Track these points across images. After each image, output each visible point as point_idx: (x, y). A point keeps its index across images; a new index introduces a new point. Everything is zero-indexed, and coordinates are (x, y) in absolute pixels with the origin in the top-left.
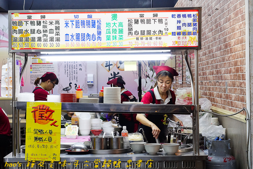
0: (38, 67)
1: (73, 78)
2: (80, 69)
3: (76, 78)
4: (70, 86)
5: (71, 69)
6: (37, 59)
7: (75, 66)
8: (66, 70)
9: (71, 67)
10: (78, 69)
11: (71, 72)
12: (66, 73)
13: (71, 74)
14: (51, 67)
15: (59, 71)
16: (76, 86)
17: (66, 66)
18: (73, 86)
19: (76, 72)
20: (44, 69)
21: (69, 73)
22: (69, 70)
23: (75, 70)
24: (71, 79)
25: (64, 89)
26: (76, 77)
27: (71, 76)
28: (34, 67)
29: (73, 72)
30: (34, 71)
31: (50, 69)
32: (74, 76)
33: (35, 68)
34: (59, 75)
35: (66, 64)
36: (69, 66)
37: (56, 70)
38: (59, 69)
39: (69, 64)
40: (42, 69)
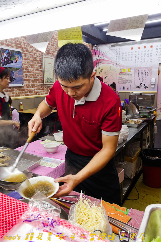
0: (123, 74)
1: (143, 80)
2: (148, 75)
3: (144, 81)
4: (141, 85)
5: (142, 75)
6: (123, 70)
7: (145, 73)
8: (139, 75)
9: (142, 74)
10: (146, 75)
11: (142, 77)
12: (139, 77)
14: (130, 74)
15: (135, 77)
16: (144, 85)
17: (139, 73)
18: (143, 85)
19: (144, 77)
20: (126, 75)
21: (140, 78)
22: (141, 76)
23: (144, 75)
24: (142, 81)
25: (137, 87)
26: (144, 80)
28: (121, 74)
29: (143, 77)
30: (121, 77)
31: (130, 75)
33: (121, 75)
34: (134, 79)
35: (139, 72)
36: (141, 73)
37: (133, 75)
38: (135, 75)
39: (141, 72)
40: (125, 75)
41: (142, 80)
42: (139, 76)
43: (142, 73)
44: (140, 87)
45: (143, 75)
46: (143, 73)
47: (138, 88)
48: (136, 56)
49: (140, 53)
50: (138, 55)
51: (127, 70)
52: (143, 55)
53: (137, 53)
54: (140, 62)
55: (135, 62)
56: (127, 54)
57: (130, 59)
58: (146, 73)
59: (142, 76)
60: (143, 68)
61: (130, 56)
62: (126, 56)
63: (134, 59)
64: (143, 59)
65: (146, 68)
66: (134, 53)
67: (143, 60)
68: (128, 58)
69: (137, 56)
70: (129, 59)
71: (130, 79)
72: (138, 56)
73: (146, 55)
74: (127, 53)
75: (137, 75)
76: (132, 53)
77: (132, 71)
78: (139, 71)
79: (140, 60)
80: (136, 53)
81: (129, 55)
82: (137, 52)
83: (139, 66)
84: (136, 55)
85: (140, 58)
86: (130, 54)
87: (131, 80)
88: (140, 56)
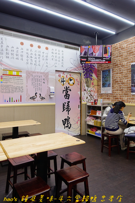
0: (9, 78)
1: (38, 89)
2: (44, 83)
3: (40, 89)
4: (36, 95)
5: (37, 81)
6: (8, 71)
7: (40, 80)
8: (33, 82)
9: (37, 80)
10: (42, 83)
11: (37, 84)
12: (33, 85)
13: (37, 86)
14: (21, 79)
15: (27, 83)
16: (40, 96)
18: (38, 95)
21: (35, 85)
22: (35, 82)
25: (31, 98)
26: (40, 88)
27: (37, 87)
28: (4, 77)
29: (38, 84)
30: (5, 82)
31: (19, 80)
32: (39, 88)
33: (5, 79)
34: (27, 86)
35: (33, 77)
36: (35, 79)
37: (25, 81)
38: (27, 81)
39: (35, 78)
40: (13, 80)
41: (37, 89)
42: (33, 84)
43: (37, 79)
44: (35, 98)
45: (39, 83)
46: (39, 80)
47: (33, 99)
48: (28, 55)
49: (34, 53)
50: (31, 55)
51: (15, 73)
52: (37, 57)
53: (29, 52)
54: (33, 64)
55: (27, 63)
56: (15, 49)
57: (20, 57)
58: (42, 79)
59: (37, 83)
60: (38, 72)
61: (20, 53)
62: (12, 52)
63: (25, 58)
64: (37, 62)
65: (41, 73)
66: (25, 50)
67: (38, 63)
68: (17, 55)
69: (30, 56)
70: (17, 57)
71: (21, 86)
72: (31, 57)
73: (41, 57)
74: (15, 48)
75: (30, 82)
76: (22, 50)
77: (24, 75)
78: (33, 76)
79: (34, 62)
80: (27, 51)
81: (17, 51)
82: (29, 50)
83: (33, 70)
84: (27, 53)
85: (34, 60)
86: (20, 51)
87: (22, 87)
88: (33, 56)
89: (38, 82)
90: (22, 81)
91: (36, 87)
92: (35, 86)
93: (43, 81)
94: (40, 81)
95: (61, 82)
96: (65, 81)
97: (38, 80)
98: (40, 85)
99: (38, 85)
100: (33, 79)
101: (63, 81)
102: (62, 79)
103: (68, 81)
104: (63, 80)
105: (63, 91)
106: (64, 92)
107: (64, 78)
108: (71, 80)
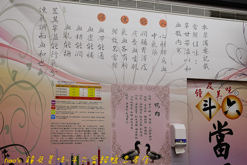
0: (70, 105)
1: (143, 132)
2: (157, 113)
3: (148, 132)
4: (137, 148)
5: (139, 111)
6: (68, 88)
7: (148, 106)
8: (129, 114)
9: (138, 109)
10: (153, 114)
11: (139, 119)
12: (129, 121)
13: (139, 124)
14: (99, 105)
15: (114, 117)
16: (148, 150)
18: (142, 148)
19: (148, 118)
20: (83, 110)
21: (134, 121)
22: (134, 114)
23: (147, 114)
24: (139, 134)
25: (124, 157)
26: (148, 129)
27: (139, 127)
28: (60, 104)
29: (143, 118)
30: (60, 115)
31: (95, 110)
32: (145, 128)
33: (61, 107)
34: (113, 125)
35: (129, 101)
36: (134, 105)
37: (108, 112)
38: (114, 111)
39: (135, 101)
40: (79, 110)
41: (139, 131)
42: (130, 117)
43: (139, 105)
44: (135, 157)
45: (144, 114)
46: (143, 106)
47: (129, 158)
48: (115, 44)
49: (130, 38)
50: (124, 44)
51: (84, 93)
52: (140, 46)
53: (120, 37)
54: (130, 66)
55: (115, 65)
56: (85, 33)
57: (96, 52)
58: (153, 106)
59: (138, 114)
60: (141, 87)
61: (96, 42)
62: (79, 41)
63: (108, 52)
64: (139, 59)
65: (149, 88)
66: (108, 33)
67: (140, 64)
68: (90, 47)
69: (120, 45)
70: (91, 50)
71: (98, 124)
72: (124, 47)
73: (149, 47)
74: (85, 29)
75: (121, 114)
76: (102, 34)
77: (106, 95)
78: (129, 98)
79: (130, 62)
80: (114, 36)
81: (91, 36)
82: (119, 32)
83: (129, 82)
84: (114, 40)
85: (130, 54)
86: (96, 34)
87: (102, 127)
88: (130, 46)
89: (143, 111)
90: (102, 111)
91: (136, 127)
92: (134, 124)
93: (154, 109)
94: (147, 111)
95: (205, 110)
96: (214, 107)
97: (143, 108)
98: (148, 121)
99: (143, 121)
100: (129, 105)
101: (208, 106)
102: (204, 103)
103: (222, 107)
104: (208, 103)
105: (211, 134)
106: (214, 138)
107: (210, 99)
108: (230, 104)
